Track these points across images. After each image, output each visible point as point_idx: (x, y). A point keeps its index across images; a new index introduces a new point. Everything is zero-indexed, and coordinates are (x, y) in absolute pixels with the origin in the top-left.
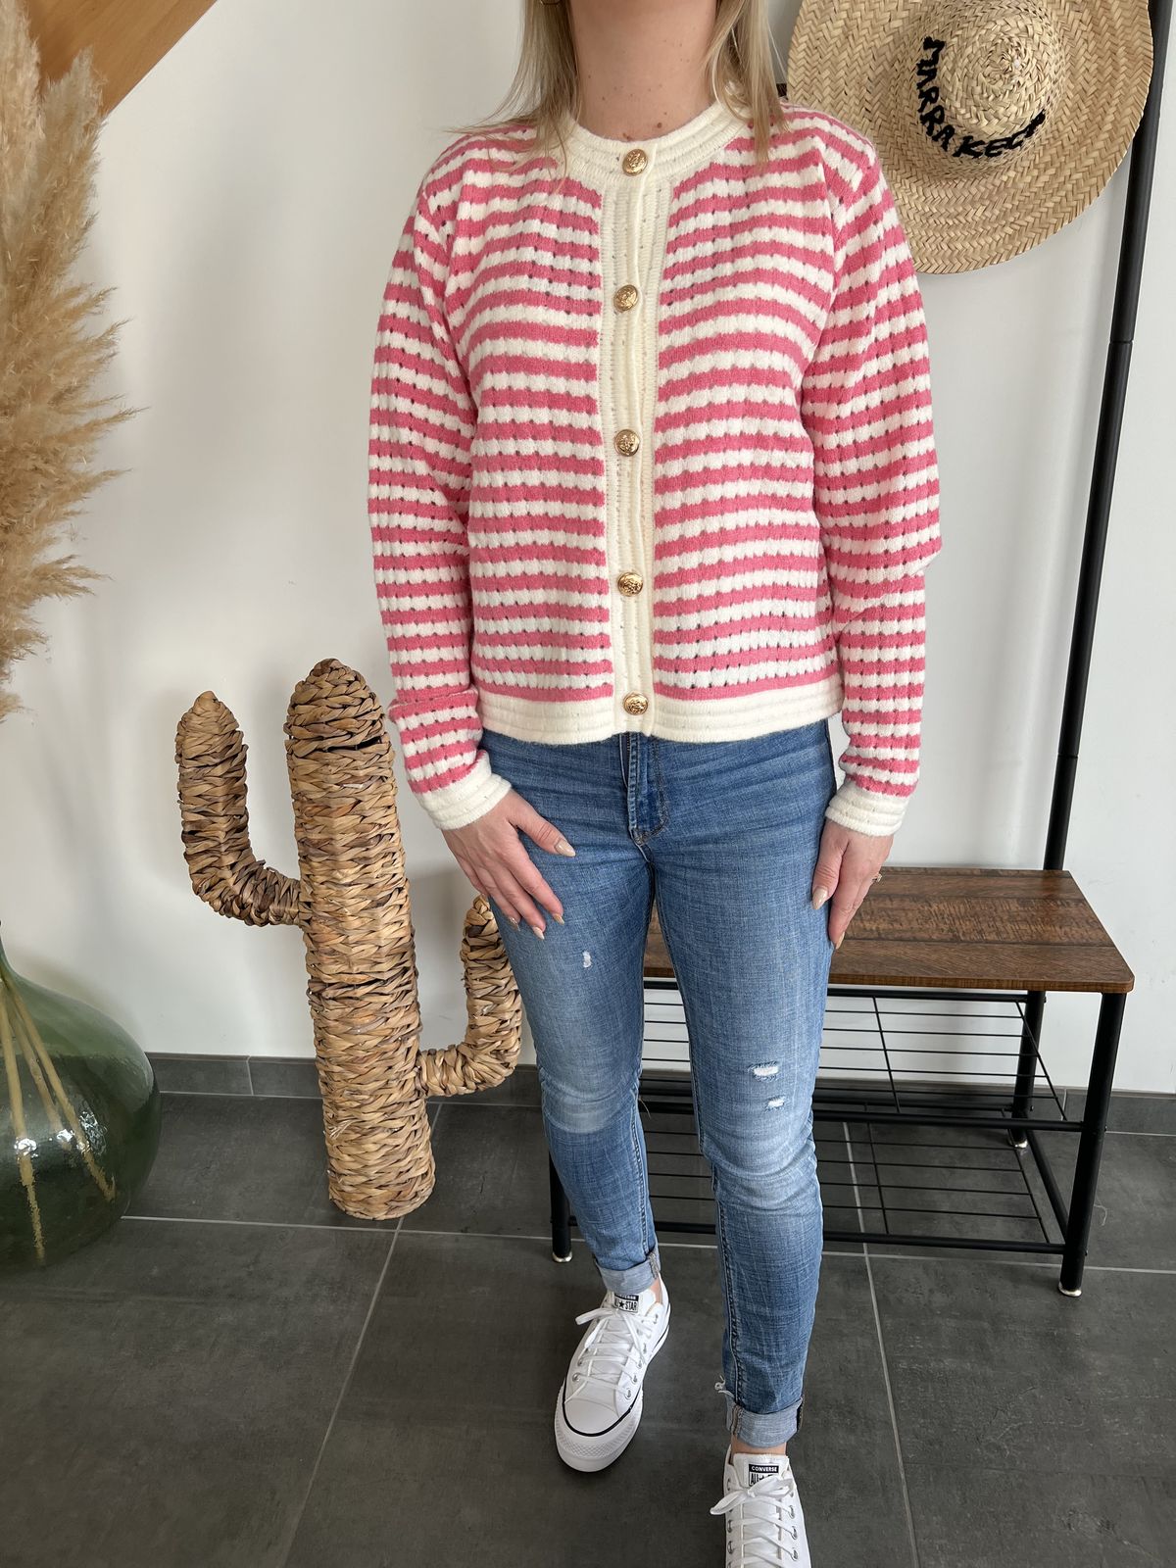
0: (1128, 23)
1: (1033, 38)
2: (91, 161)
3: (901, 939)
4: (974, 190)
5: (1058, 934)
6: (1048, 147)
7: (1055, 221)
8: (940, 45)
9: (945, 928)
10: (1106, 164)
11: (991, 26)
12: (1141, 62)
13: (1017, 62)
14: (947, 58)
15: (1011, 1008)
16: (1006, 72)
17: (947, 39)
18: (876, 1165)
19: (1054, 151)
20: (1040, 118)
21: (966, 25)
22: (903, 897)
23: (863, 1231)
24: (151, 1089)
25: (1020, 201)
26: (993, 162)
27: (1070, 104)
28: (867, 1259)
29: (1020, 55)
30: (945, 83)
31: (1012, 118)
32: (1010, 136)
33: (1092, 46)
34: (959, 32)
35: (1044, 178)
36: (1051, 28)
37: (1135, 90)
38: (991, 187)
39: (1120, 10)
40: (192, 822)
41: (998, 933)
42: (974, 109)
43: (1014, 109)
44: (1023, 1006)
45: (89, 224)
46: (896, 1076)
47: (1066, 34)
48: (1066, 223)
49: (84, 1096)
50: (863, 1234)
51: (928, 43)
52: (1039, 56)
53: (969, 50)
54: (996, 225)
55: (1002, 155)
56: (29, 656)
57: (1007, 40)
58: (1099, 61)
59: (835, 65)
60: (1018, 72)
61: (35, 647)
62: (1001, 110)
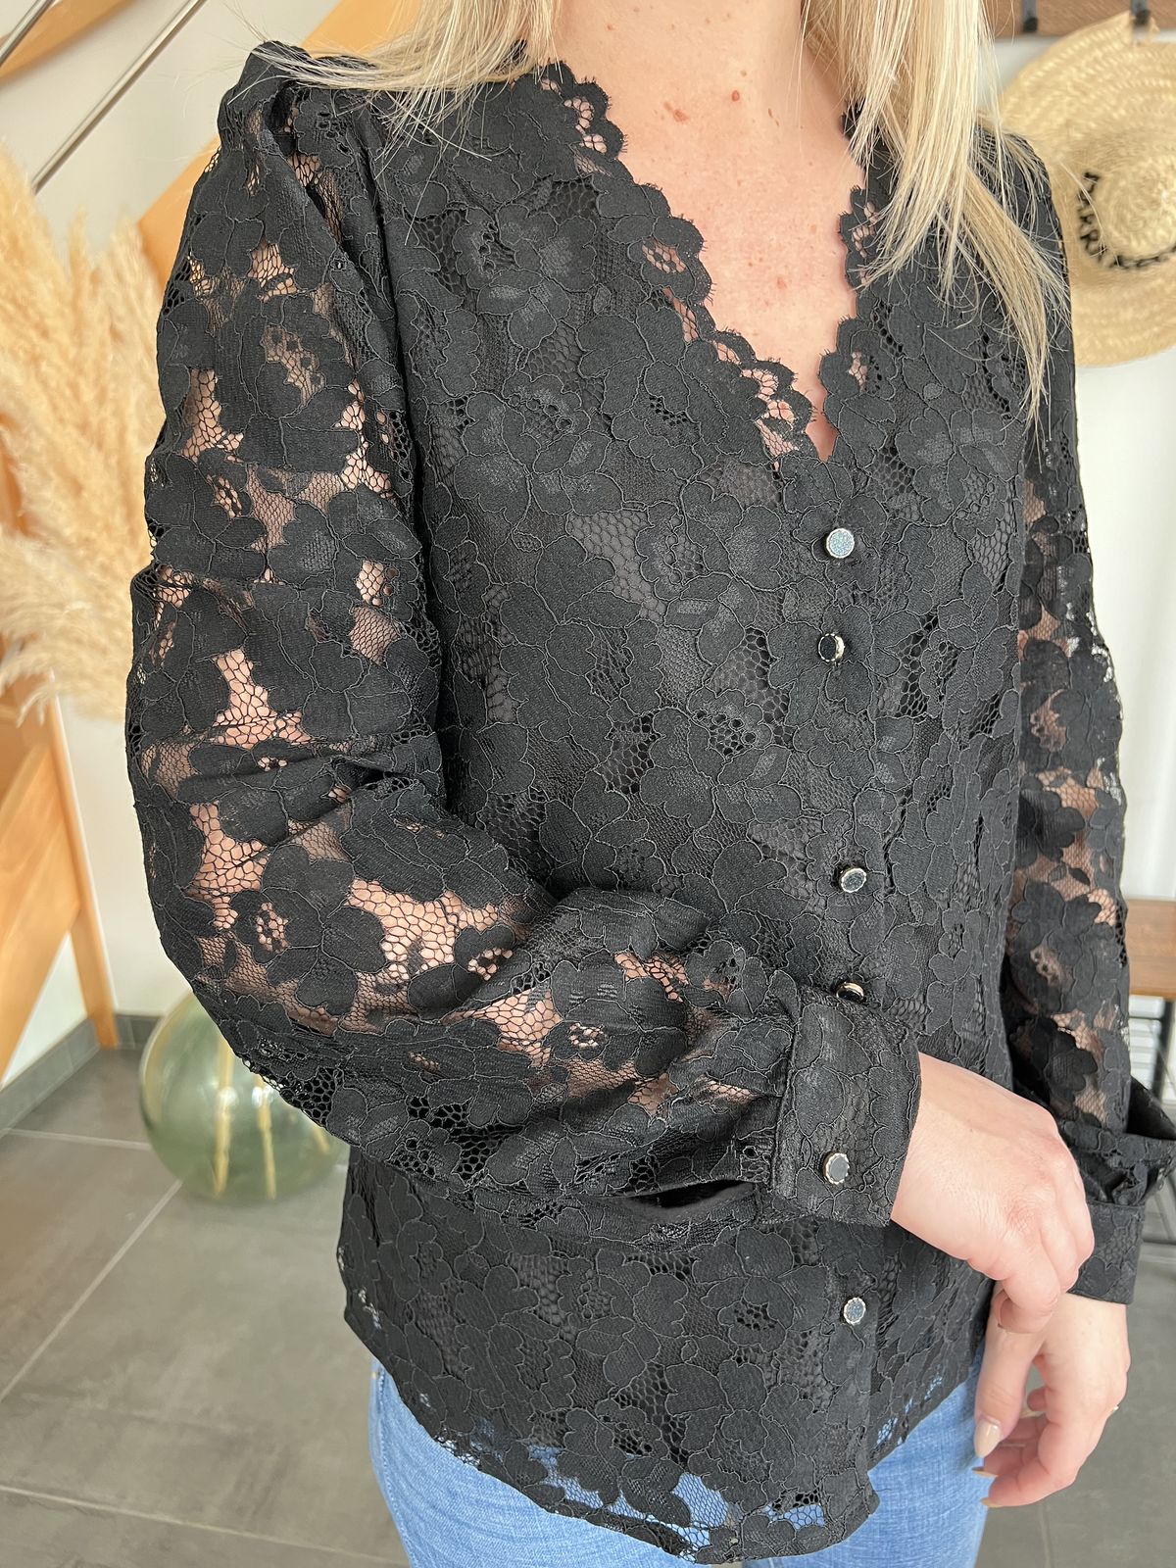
4: (1124, 294)
11: (1142, 163)
13: (1164, 194)
14: (1103, 189)
16: (1154, 201)
17: (1103, 173)
21: (1120, 162)
26: (1143, 273)
29: (1166, 187)
30: (1100, 210)
31: (1159, 239)
32: (1156, 252)
34: (1114, 168)
38: (1140, 292)
42: (1125, 232)
43: (1161, 232)
51: (1087, 176)
53: (1122, 183)
55: (1150, 269)
57: (1155, 175)
60: (1164, 202)
62: (1149, 233)
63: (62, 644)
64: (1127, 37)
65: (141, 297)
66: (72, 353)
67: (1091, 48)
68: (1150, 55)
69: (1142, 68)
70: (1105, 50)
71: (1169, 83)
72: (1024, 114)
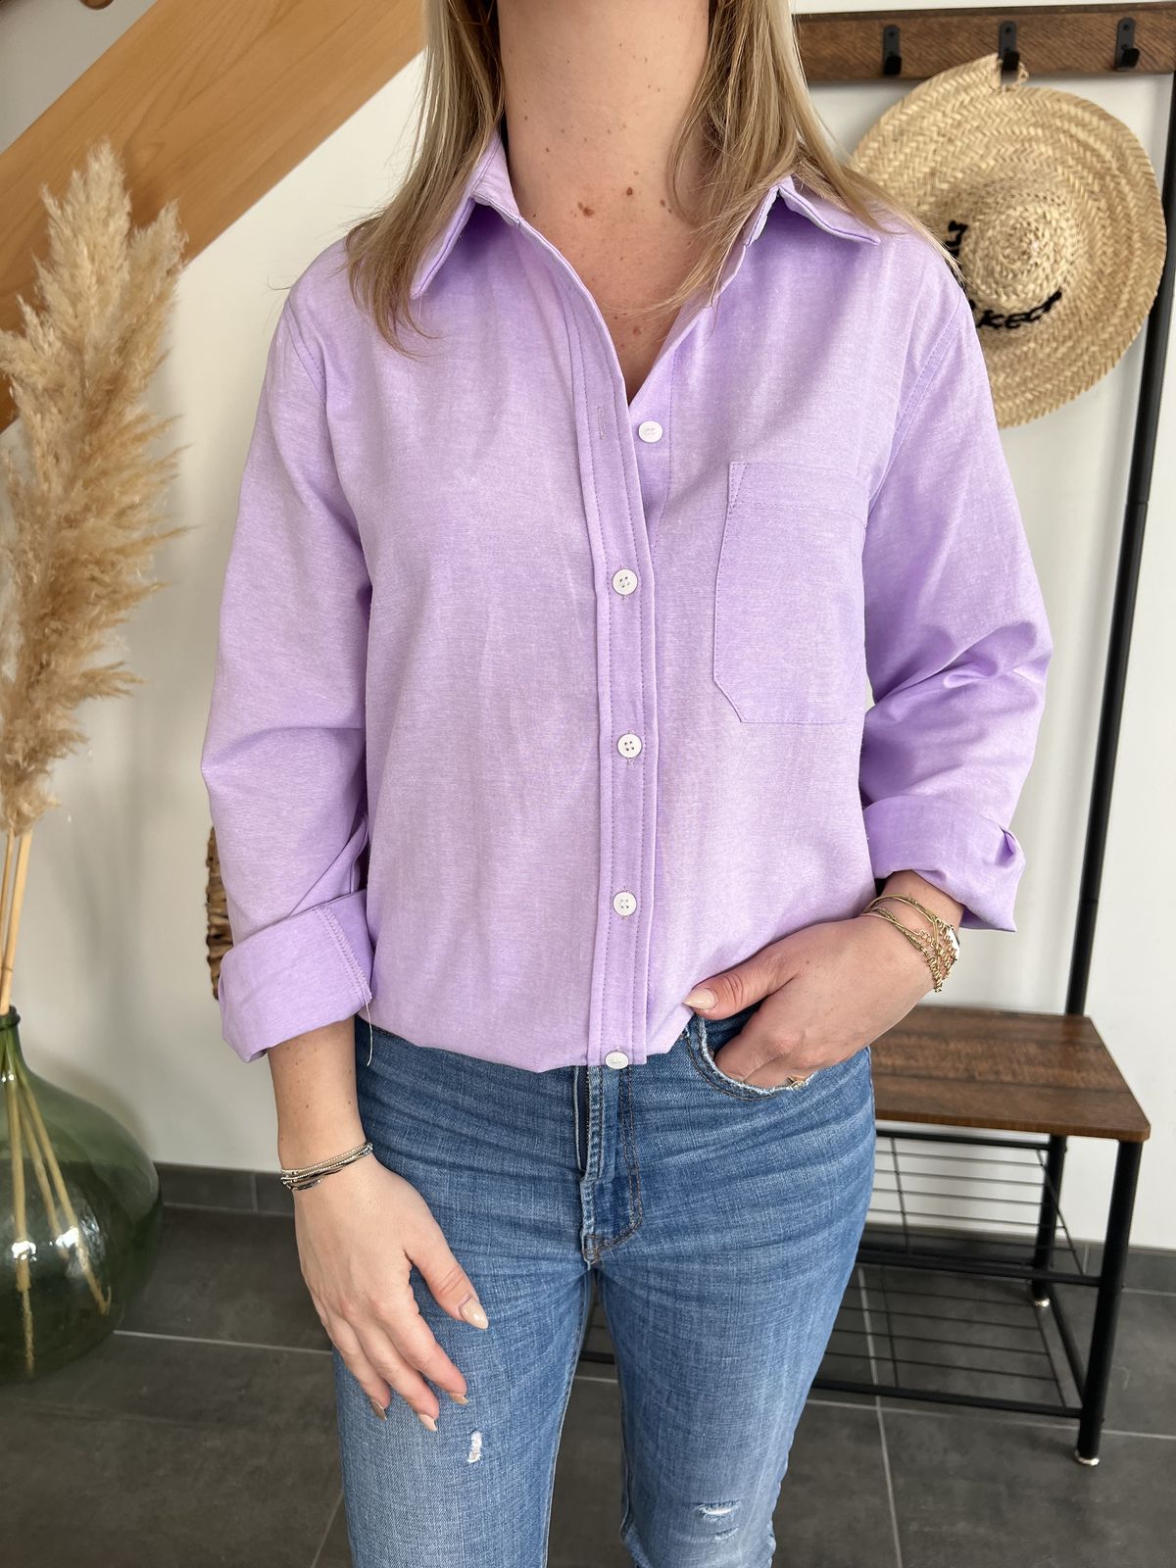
0: (1142, 211)
1: (1050, 222)
2: (170, 301)
3: (916, 1077)
4: (996, 359)
5: (1077, 1078)
6: (1066, 322)
7: (1072, 389)
8: (963, 228)
9: (962, 1067)
10: (1121, 339)
11: (1011, 212)
12: (1155, 248)
13: (1035, 245)
14: (969, 240)
15: (1031, 1156)
16: (1024, 253)
17: (970, 223)
18: (888, 1314)
19: (1071, 326)
20: (1058, 296)
21: (987, 211)
22: (920, 1035)
23: (876, 1381)
24: (156, 1197)
25: (1039, 370)
26: (1013, 334)
27: (1087, 283)
28: (880, 1416)
29: (1037, 238)
30: (967, 262)
31: (1030, 295)
32: (1026, 310)
33: (1109, 230)
34: (981, 217)
35: (1063, 350)
36: (1069, 215)
37: (1148, 272)
38: (1012, 356)
39: (1134, 201)
40: (217, 927)
41: (1014, 1074)
42: (994, 286)
43: (1031, 286)
44: (1044, 1154)
45: (163, 358)
46: (911, 1221)
47: (1084, 221)
48: (1083, 391)
49: (89, 1203)
50: (877, 1386)
51: (953, 226)
52: (1055, 239)
53: (990, 233)
54: (1016, 391)
55: (1021, 328)
56: (70, 756)
57: (1025, 225)
58: (1116, 245)
60: (1035, 254)
61: (78, 747)
62: (1020, 288)
64: (995, 80)
67: (957, 91)
68: (1019, 101)
69: (1011, 115)
70: (972, 94)
71: (1040, 132)
72: (886, 161)
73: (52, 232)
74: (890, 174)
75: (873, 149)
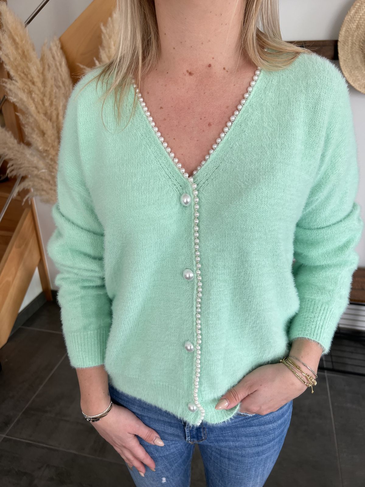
28: (326, 376)
59: (353, 36)
63: (36, 179)
65: (61, 65)
66: (42, 89)
72: (362, 10)
73: (103, 37)
74: (362, 13)
75: (358, 6)
